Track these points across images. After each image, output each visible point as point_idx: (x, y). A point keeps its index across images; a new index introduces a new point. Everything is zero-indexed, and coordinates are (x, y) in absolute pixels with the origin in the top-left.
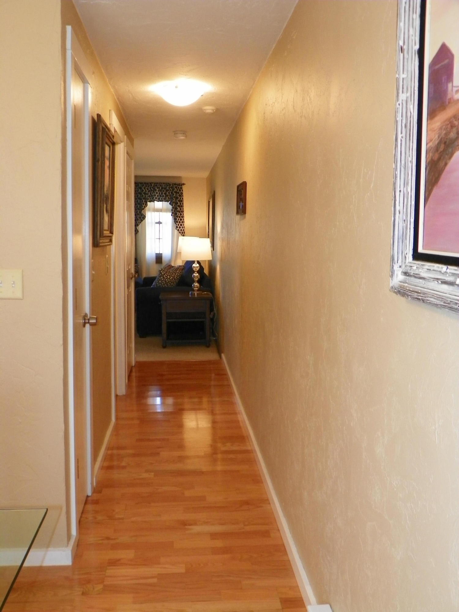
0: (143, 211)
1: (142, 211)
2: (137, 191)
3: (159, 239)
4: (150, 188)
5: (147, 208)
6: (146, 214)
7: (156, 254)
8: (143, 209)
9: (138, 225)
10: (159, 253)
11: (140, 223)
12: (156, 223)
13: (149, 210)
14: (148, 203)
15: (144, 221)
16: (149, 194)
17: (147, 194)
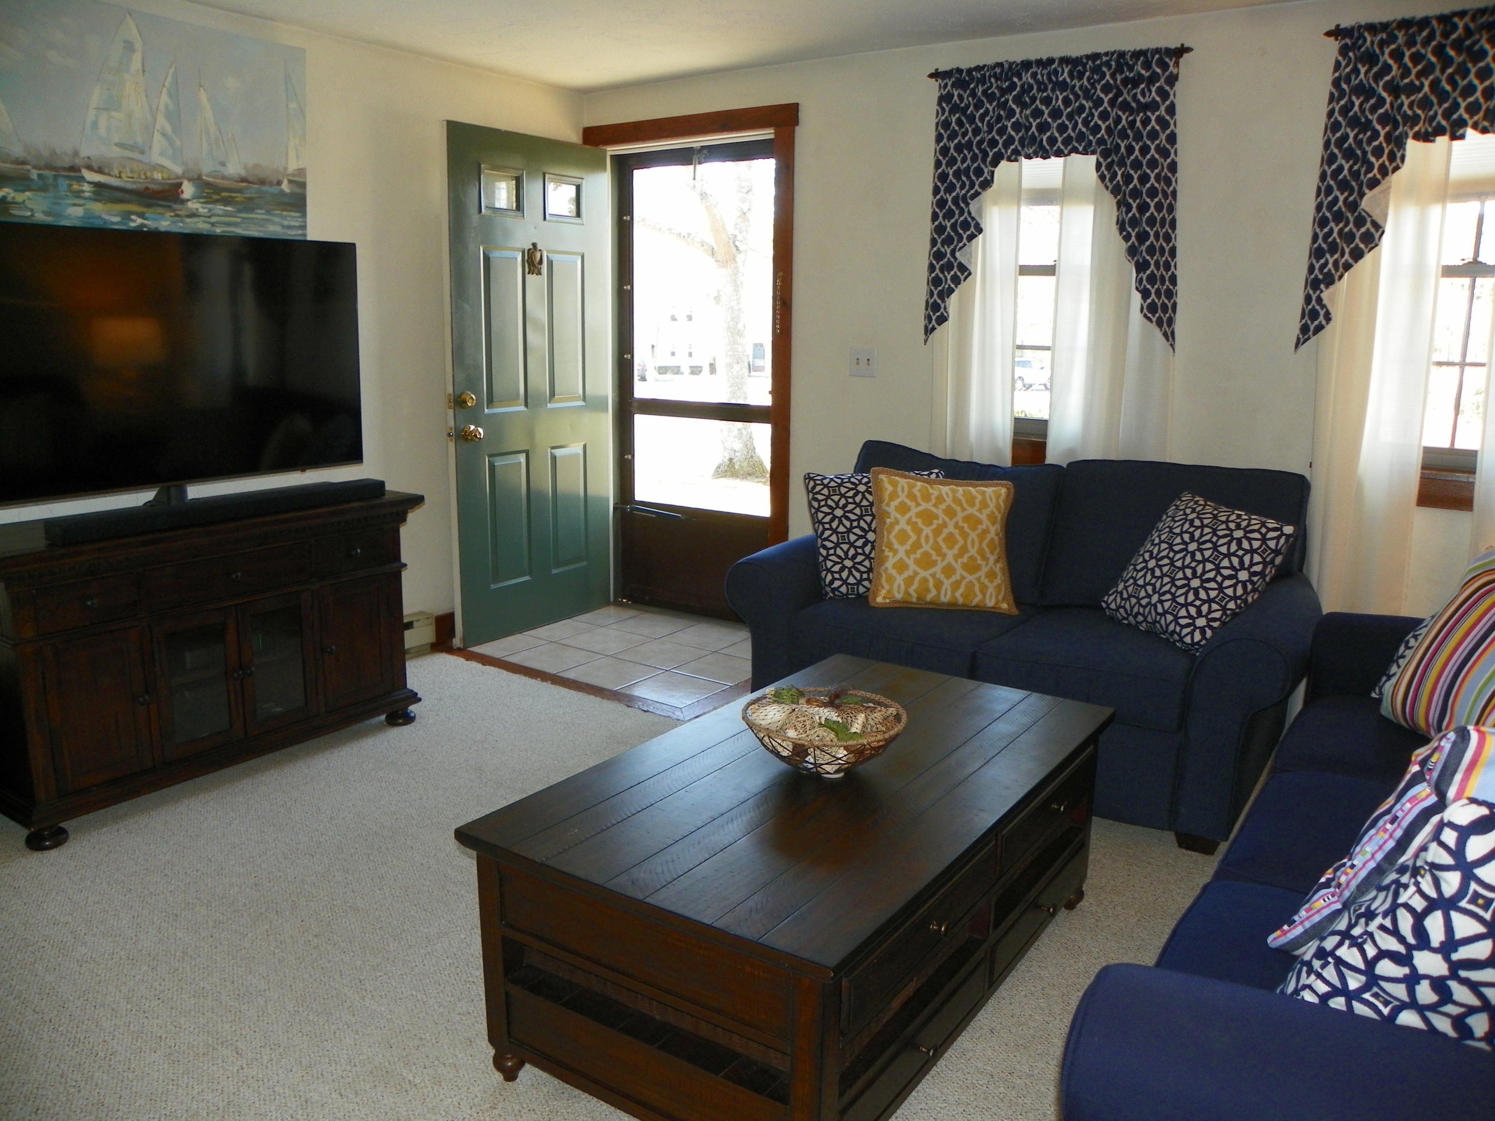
0: (1369, 194)
1: (1362, 195)
2: (1348, 81)
3: (1463, 364)
4: (1439, 51)
5: (1397, 179)
6: (1385, 216)
7: (1427, 451)
8: (1374, 184)
9: (1329, 281)
10: (1446, 444)
11: (1347, 267)
12: (1450, 271)
13: (1413, 192)
14: (1412, 146)
15: (1368, 258)
16: (1426, 89)
17: (1412, 89)
